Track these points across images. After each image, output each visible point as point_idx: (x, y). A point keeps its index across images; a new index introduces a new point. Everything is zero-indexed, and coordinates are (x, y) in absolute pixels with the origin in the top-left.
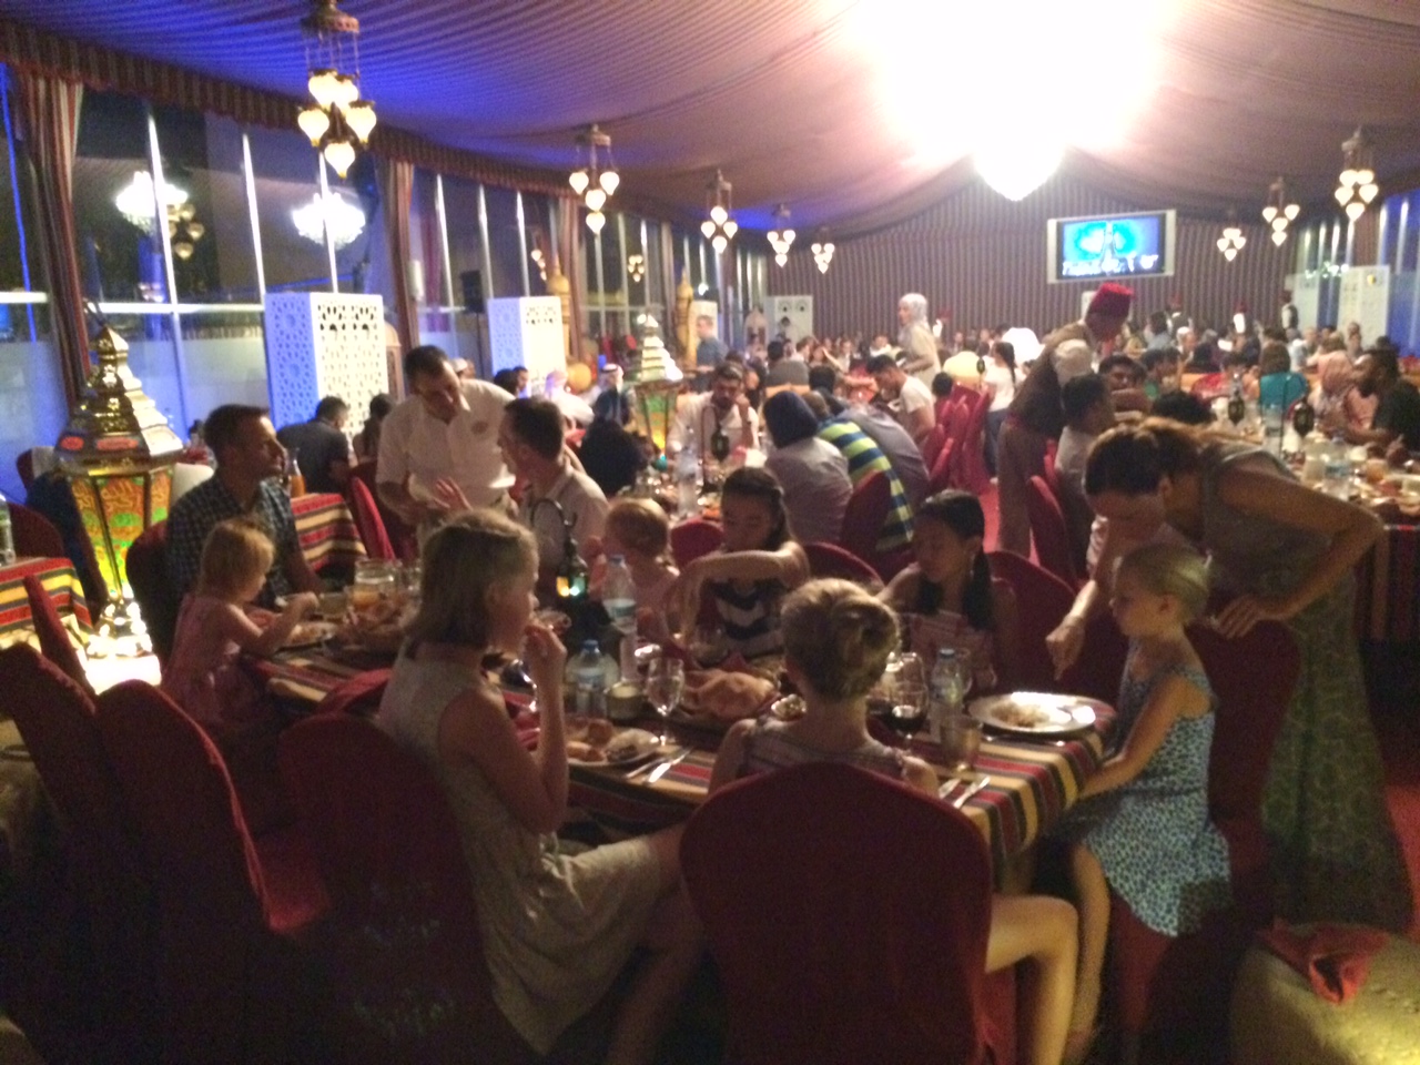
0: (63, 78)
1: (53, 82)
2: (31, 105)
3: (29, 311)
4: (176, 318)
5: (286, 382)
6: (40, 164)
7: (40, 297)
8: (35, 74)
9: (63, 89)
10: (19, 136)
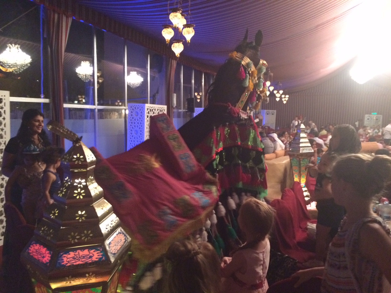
0: (65, 15)
1: (61, 15)
2: (52, 24)
3: (42, 105)
4: (96, 110)
5: (132, 136)
6: (52, 48)
7: (47, 101)
8: (54, 11)
9: (64, 19)
10: (45, 36)
